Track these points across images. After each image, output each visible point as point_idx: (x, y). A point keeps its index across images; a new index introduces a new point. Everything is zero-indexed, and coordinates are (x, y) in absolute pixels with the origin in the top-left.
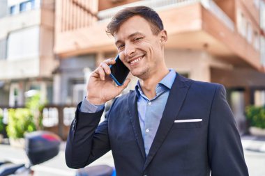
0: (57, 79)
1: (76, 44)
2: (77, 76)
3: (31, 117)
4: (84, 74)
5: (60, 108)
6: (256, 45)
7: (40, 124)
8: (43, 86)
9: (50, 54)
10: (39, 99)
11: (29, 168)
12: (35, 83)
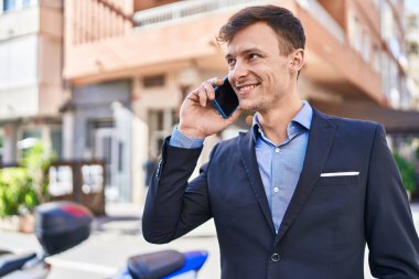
0: (68, 120)
1: (99, 63)
2: (101, 115)
3: (30, 180)
4: (112, 112)
5: (76, 166)
6: (376, 66)
7: (45, 192)
8: (45, 131)
9: (58, 81)
10: (41, 151)
11: (42, 261)
12: (31, 127)
